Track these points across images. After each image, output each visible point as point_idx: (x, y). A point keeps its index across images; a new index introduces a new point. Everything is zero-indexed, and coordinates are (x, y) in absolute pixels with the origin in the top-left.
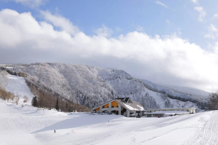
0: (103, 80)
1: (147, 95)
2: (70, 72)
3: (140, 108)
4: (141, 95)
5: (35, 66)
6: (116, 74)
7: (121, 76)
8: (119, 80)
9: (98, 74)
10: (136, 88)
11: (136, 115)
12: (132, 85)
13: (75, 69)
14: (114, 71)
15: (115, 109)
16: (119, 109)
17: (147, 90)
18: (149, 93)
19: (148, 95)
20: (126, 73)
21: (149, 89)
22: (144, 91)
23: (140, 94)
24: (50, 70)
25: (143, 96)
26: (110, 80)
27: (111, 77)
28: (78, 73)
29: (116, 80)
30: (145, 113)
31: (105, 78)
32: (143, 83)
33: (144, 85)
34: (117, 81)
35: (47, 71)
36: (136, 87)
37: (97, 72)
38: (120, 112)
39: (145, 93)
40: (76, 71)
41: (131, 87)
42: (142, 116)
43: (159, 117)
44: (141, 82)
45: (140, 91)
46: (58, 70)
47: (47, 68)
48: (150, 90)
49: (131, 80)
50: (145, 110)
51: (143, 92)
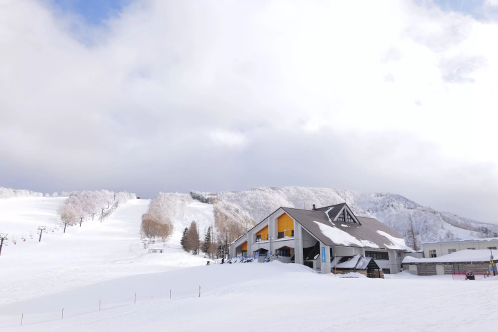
0: (363, 211)
1: (450, 237)
2: (304, 200)
3: (389, 242)
4: (438, 237)
5: (249, 191)
6: (387, 200)
7: (395, 204)
8: (392, 209)
9: (353, 203)
10: (426, 224)
11: (361, 263)
12: (419, 218)
13: (313, 194)
14: (381, 196)
15: (287, 242)
16: (296, 243)
17: (449, 227)
18: (452, 232)
19: (453, 235)
20: (407, 200)
21: (452, 225)
22: (443, 228)
23: (435, 234)
24: (270, 196)
25: (443, 238)
26: (377, 211)
27: (378, 206)
28: (318, 200)
29: (386, 211)
30: (408, 259)
31: (367, 207)
32: (439, 215)
33: (441, 218)
34: (389, 212)
35: (266, 198)
36: (425, 222)
37: (351, 198)
38: (299, 254)
39: (445, 232)
40: (314, 198)
41: (416, 222)
42: (394, 273)
43: (472, 278)
44: (435, 213)
45: (435, 228)
46: (286, 197)
47: (267, 194)
48: (455, 226)
49: (415, 210)
50: (410, 249)
51: (441, 230)
